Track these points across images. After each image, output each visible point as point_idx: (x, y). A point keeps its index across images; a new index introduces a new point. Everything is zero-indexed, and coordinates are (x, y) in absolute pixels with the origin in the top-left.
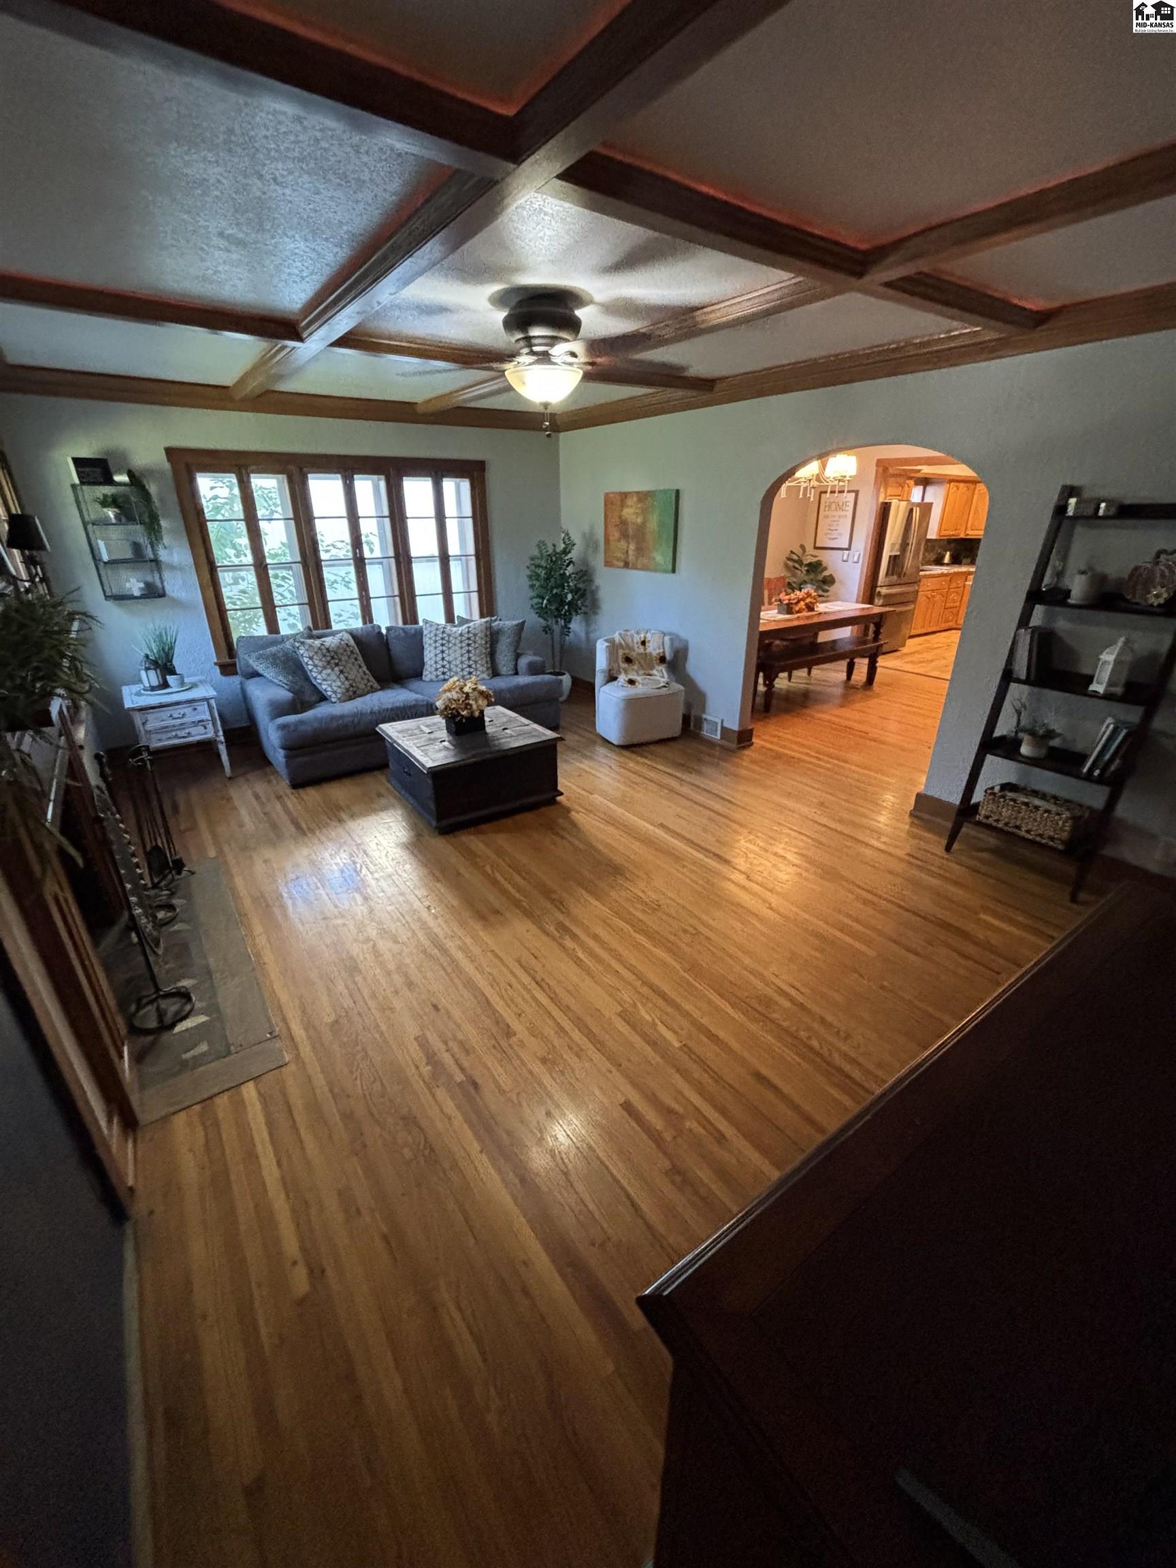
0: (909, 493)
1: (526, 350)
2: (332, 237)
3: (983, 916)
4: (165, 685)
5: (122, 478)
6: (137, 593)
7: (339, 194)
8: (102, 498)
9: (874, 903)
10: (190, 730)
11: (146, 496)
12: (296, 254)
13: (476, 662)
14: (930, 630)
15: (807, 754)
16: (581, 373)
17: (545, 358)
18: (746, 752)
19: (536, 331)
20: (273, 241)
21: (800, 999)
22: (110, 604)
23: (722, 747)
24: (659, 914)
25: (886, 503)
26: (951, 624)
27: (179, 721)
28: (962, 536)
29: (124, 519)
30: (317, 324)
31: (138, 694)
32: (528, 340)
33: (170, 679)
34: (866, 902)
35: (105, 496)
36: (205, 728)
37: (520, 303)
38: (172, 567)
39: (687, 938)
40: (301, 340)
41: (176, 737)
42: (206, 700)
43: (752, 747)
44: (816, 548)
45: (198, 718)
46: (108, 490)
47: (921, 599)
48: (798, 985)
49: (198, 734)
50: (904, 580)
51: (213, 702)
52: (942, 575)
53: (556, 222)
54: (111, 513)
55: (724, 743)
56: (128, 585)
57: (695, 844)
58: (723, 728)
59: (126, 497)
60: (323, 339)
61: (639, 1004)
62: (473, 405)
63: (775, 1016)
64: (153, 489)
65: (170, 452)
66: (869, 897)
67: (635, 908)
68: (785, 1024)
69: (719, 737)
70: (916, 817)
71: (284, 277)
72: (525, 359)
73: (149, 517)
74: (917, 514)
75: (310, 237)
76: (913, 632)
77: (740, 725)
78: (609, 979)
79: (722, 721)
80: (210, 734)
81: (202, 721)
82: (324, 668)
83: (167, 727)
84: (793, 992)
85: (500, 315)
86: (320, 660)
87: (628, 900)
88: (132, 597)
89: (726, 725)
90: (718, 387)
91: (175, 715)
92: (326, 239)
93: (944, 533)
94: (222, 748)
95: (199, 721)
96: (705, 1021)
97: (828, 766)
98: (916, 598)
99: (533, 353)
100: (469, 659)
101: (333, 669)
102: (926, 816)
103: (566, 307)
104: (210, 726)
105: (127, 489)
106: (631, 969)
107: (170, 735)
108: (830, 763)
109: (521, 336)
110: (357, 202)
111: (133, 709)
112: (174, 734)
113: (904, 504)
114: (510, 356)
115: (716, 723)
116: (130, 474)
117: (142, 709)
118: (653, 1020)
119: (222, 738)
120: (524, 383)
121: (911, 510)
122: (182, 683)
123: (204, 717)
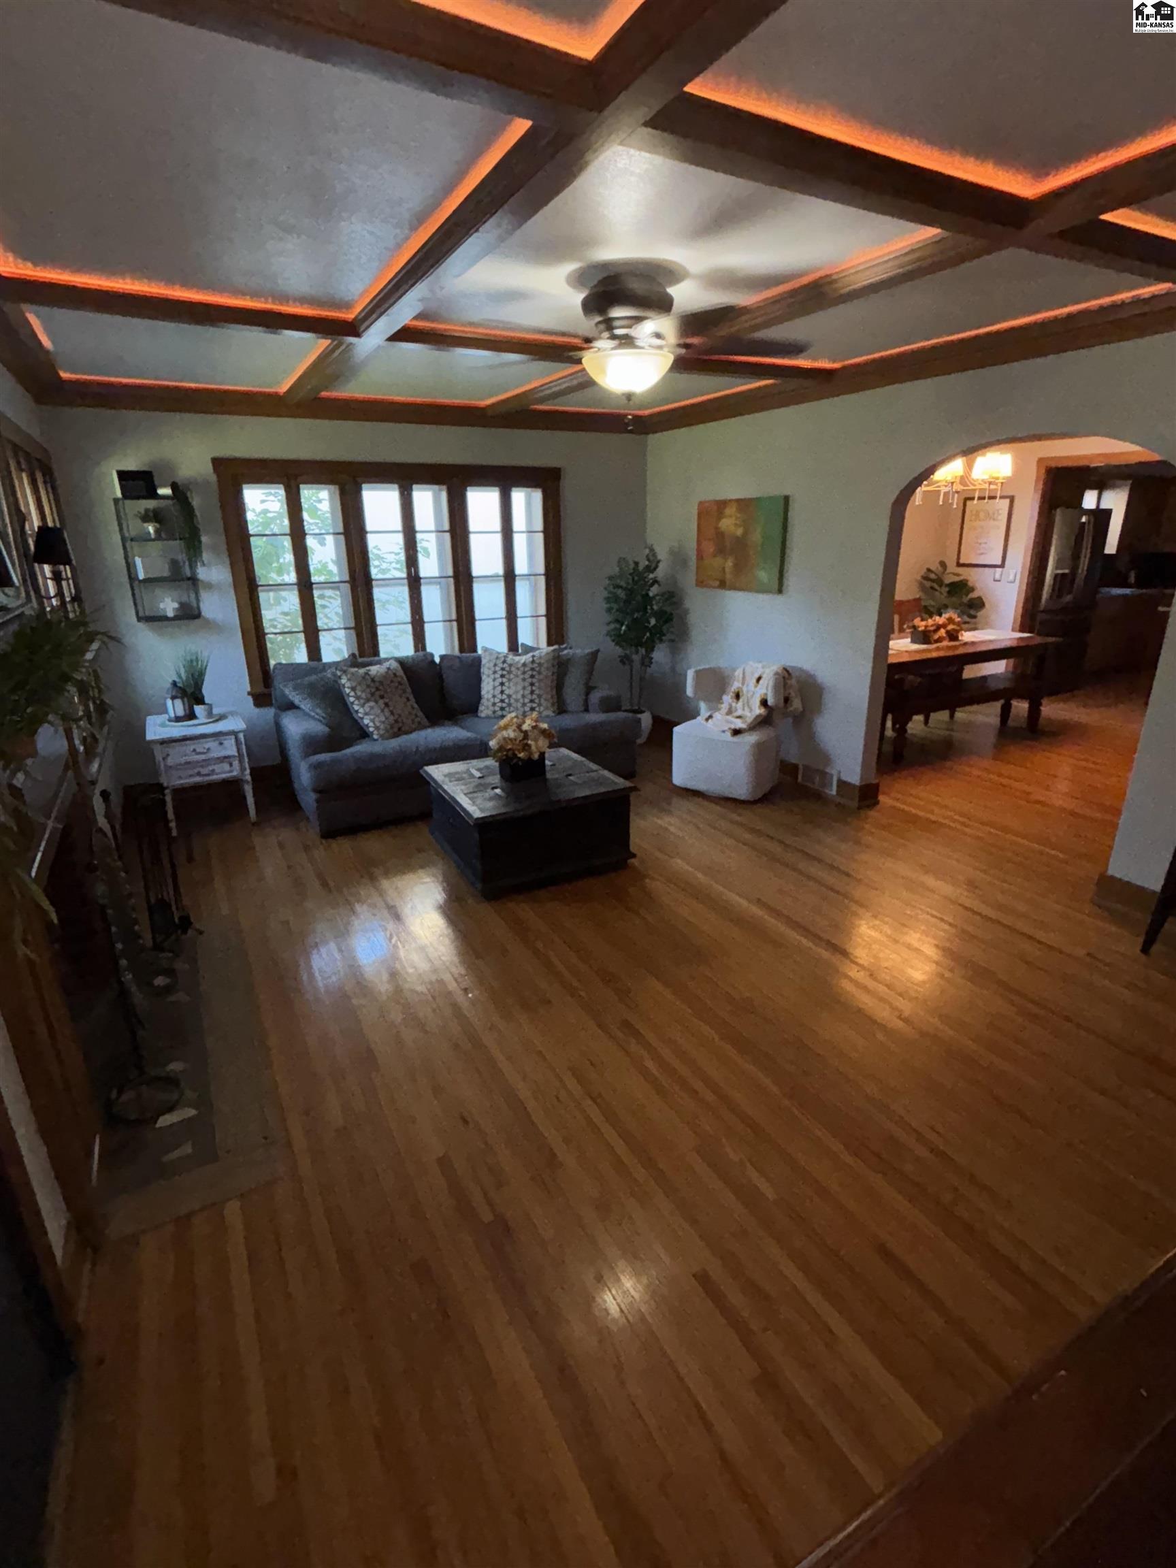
1: (606, 334)
4: (191, 716)
5: (165, 491)
6: (170, 614)
8: (143, 512)
10: (215, 767)
11: (189, 509)
13: (539, 696)
16: (673, 357)
17: (627, 342)
18: (871, 813)
19: (618, 312)
22: (141, 625)
23: (838, 805)
27: (203, 757)
29: (163, 535)
31: (163, 725)
32: (609, 324)
33: (197, 708)
35: (147, 510)
37: (601, 283)
38: (209, 586)
40: (357, 335)
41: (199, 774)
42: (234, 733)
43: (878, 807)
44: (959, 565)
45: (224, 754)
46: (151, 504)
49: (222, 772)
51: (241, 736)
54: (151, 528)
55: (838, 800)
56: (162, 606)
57: (802, 927)
58: (840, 781)
59: (168, 511)
60: (381, 333)
61: (723, 1139)
63: (907, 1167)
64: (196, 502)
65: (218, 462)
66: (1038, 1010)
67: (721, 1007)
68: (921, 1180)
69: (834, 792)
70: (1099, 903)
71: (340, 265)
72: (604, 344)
73: (190, 532)
75: (367, 218)
77: (863, 778)
78: (685, 1101)
79: (840, 773)
80: (236, 772)
81: (228, 757)
82: (368, 700)
83: (189, 763)
85: (577, 297)
86: (363, 691)
87: (712, 995)
88: (166, 618)
89: (844, 778)
90: (839, 374)
91: (201, 750)
94: (248, 790)
99: (614, 337)
100: (532, 692)
101: (376, 702)
102: (1112, 905)
103: (655, 284)
105: (170, 502)
107: (192, 772)
109: (599, 319)
111: (155, 742)
112: (196, 771)
114: (587, 343)
115: (832, 775)
116: (174, 486)
118: (740, 1160)
119: (248, 778)
120: (605, 372)
122: (210, 714)
123: (230, 753)
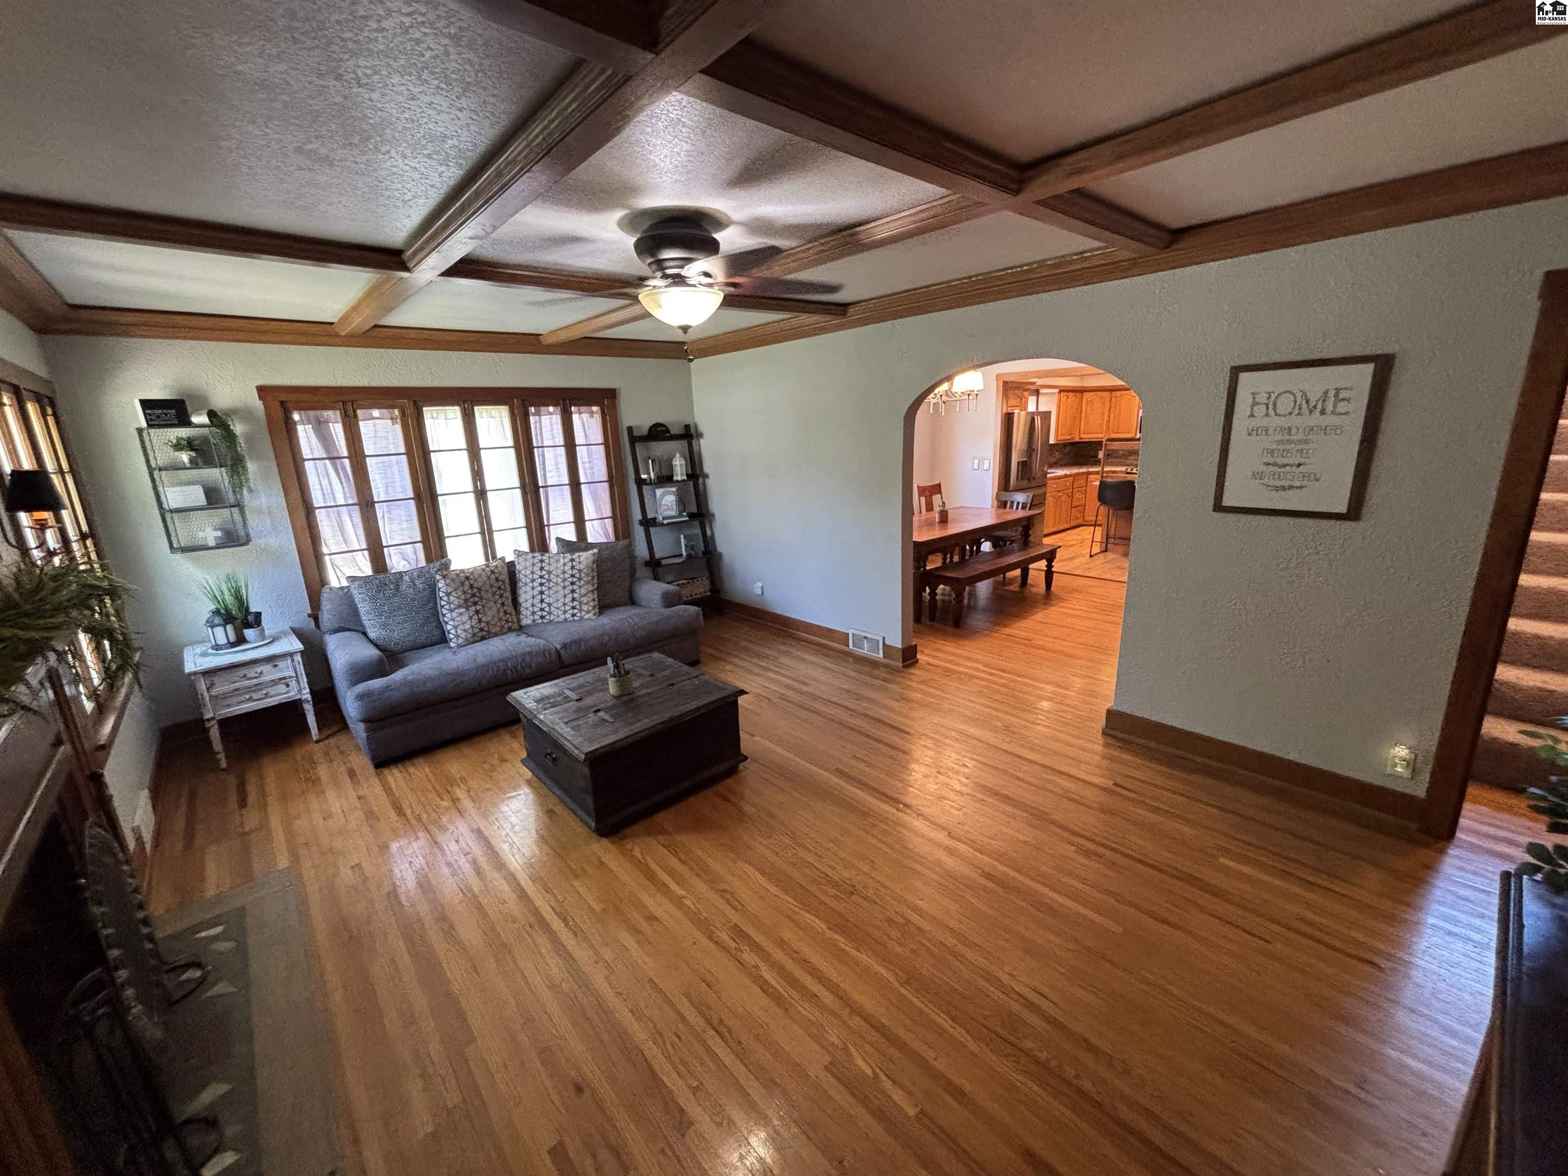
0: (1026, 403)
1: (659, 274)
2: (438, 153)
3: (1222, 860)
4: (241, 640)
5: (200, 419)
6: (212, 543)
7: (437, 99)
8: (175, 441)
9: (1096, 854)
10: (268, 690)
11: (230, 437)
12: (394, 173)
14: (1061, 528)
15: (977, 669)
16: (722, 295)
17: (679, 280)
18: (912, 671)
19: (668, 254)
20: (364, 158)
21: (1052, 1011)
22: (178, 557)
23: (886, 666)
24: (854, 898)
25: (1009, 414)
26: (1080, 521)
27: (254, 681)
28: (1077, 440)
29: (200, 461)
30: (424, 253)
31: (204, 654)
32: (660, 265)
33: (249, 633)
34: (1087, 853)
35: (179, 439)
36: (288, 686)
37: (653, 227)
39: (895, 934)
40: (407, 269)
41: (251, 699)
42: (291, 655)
43: (918, 665)
45: (281, 675)
46: (183, 432)
47: (1049, 500)
48: (1045, 991)
49: (278, 696)
50: (1033, 484)
51: (298, 656)
52: (1066, 476)
53: (695, 135)
54: (185, 457)
55: (886, 661)
56: (201, 534)
57: (880, 793)
58: (884, 644)
59: (205, 440)
60: (433, 268)
61: (853, 1049)
62: (600, 335)
63: (1028, 1044)
64: (238, 428)
65: (262, 391)
66: (1090, 845)
67: (826, 893)
68: (1043, 1055)
69: (881, 655)
70: (1109, 735)
71: (382, 200)
72: (658, 282)
73: (232, 458)
74: (1038, 421)
75: (408, 152)
76: (1046, 532)
77: (903, 643)
78: (807, 1010)
79: (884, 638)
80: (292, 694)
81: (284, 678)
83: (237, 690)
84: (1044, 1004)
85: (630, 240)
87: (814, 881)
88: (206, 548)
89: (887, 642)
90: (851, 310)
91: (249, 675)
92: (429, 156)
93: (1060, 438)
94: (309, 709)
95: (281, 679)
96: (941, 1065)
97: (1003, 681)
98: (1045, 499)
99: (665, 276)
101: (467, 608)
102: (1120, 735)
103: (701, 227)
104: (293, 683)
105: (206, 430)
106: (833, 988)
107: (242, 698)
108: (1002, 677)
109: (650, 260)
110: (461, 110)
111: (195, 673)
112: (247, 697)
113: (1023, 413)
114: (641, 281)
115: (878, 641)
116: (212, 414)
117: (208, 673)
118: (874, 1072)
119: (308, 697)
120: (660, 306)
121: (1033, 420)
122: (262, 636)
123: (286, 674)
